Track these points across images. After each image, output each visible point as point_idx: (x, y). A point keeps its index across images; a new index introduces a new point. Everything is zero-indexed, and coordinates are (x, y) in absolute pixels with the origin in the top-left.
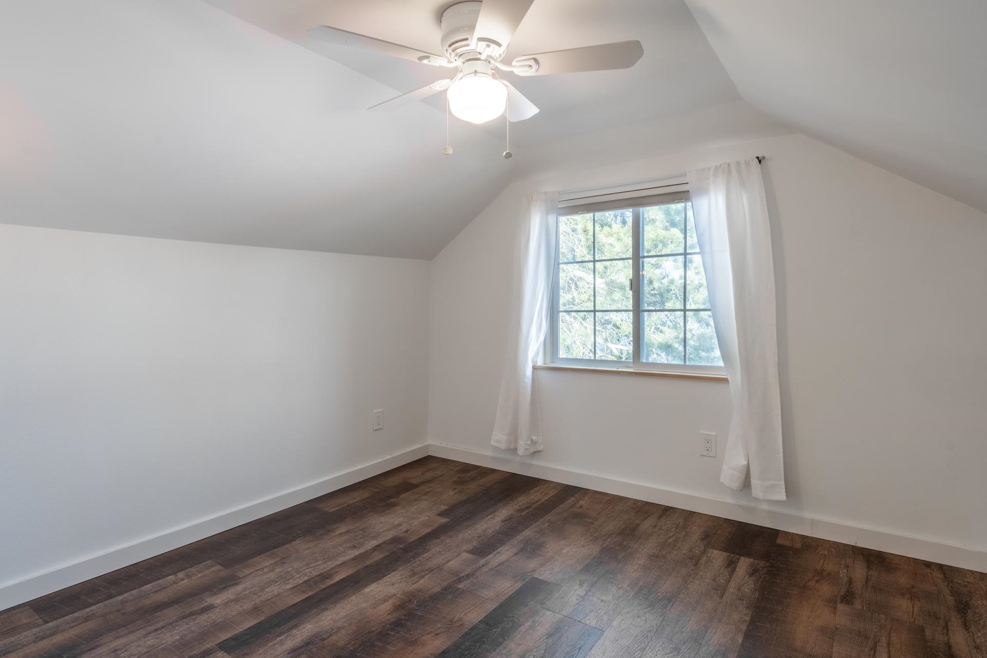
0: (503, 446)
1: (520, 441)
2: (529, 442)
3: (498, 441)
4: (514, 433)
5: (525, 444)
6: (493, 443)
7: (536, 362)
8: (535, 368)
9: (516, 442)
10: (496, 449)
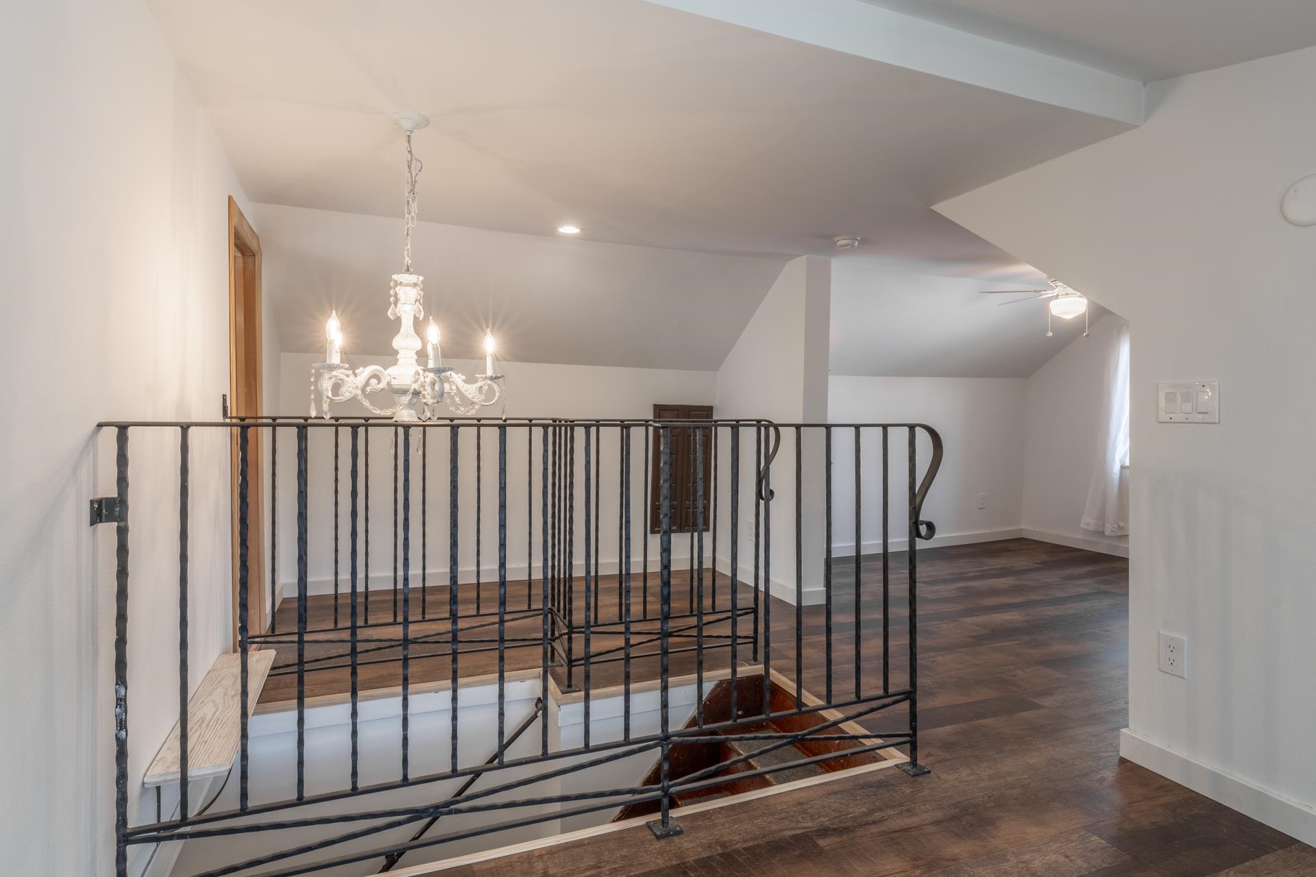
0: (1091, 528)
1: (1107, 524)
2: (1116, 526)
3: (1087, 525)
4: (1102, 517)
5: (1112, 527)
6: (1082, 526)
7: (1124, 462)
8: (1123, 467)
9: (1104, 526)
10: (1087, 531)
